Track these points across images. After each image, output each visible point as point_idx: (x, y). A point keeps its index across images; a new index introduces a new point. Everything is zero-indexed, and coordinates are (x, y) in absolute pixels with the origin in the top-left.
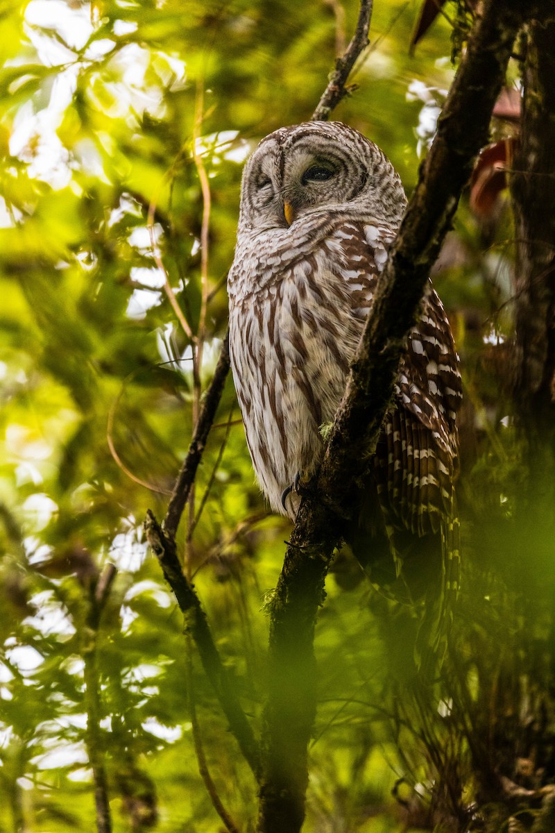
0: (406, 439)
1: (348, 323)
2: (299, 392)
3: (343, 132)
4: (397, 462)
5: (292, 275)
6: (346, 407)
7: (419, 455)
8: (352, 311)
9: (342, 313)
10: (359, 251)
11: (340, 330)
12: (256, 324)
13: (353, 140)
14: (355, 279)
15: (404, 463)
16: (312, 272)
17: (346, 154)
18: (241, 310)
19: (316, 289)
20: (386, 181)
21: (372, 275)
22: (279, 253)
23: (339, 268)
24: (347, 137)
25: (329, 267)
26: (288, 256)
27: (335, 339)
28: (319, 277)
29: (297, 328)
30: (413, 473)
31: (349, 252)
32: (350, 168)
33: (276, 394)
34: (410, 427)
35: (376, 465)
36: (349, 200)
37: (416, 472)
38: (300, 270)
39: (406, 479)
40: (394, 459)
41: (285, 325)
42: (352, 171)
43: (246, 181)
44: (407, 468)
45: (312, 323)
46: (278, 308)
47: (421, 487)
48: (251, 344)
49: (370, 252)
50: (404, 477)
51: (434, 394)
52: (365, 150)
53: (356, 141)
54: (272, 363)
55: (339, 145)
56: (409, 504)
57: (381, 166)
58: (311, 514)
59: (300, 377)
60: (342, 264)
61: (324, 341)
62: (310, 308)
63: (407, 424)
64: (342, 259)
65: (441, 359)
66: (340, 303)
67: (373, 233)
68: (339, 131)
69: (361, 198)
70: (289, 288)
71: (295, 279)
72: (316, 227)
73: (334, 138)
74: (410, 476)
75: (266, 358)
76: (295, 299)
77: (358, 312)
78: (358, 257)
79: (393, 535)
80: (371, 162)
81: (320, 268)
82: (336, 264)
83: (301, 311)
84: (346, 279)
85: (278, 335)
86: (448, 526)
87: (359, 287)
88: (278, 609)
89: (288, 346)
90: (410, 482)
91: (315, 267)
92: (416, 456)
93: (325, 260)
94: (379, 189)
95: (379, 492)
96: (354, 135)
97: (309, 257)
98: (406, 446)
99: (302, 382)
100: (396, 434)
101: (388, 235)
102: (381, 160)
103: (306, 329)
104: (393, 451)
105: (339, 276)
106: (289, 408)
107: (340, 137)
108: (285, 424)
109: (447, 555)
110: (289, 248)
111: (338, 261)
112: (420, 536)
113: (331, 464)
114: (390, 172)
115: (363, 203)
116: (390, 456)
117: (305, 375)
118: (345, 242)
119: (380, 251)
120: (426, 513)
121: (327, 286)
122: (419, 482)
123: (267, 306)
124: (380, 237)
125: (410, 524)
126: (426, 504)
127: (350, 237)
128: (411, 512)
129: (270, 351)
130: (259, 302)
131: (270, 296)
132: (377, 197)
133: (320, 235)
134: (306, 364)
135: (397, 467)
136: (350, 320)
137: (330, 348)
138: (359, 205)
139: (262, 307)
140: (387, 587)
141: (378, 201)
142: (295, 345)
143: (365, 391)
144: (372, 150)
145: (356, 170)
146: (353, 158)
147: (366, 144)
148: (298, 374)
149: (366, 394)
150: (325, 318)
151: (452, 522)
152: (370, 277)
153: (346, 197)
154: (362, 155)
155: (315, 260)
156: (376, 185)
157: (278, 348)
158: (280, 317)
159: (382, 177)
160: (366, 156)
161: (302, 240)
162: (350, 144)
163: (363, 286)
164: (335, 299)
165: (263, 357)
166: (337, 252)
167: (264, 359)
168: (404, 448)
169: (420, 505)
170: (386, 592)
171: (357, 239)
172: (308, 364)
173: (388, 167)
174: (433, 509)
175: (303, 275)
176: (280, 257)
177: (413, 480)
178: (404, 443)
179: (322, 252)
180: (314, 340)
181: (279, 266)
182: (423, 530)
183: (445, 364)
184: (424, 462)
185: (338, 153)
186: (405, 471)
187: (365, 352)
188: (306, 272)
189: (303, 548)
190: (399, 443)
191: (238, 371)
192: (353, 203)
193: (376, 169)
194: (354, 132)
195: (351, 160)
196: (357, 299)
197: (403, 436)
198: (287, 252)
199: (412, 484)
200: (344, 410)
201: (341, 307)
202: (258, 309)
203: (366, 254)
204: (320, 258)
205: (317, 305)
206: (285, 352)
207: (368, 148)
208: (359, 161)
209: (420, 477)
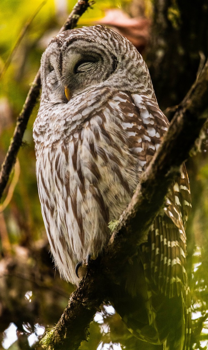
0: (163, 234)
1: (127, 158)
2: (94, 201)
3: (100, 35)
4: (158, 249)
5: (90, 125)
6: (132, 211)
7: (171, 244)
8: (129, 149)
9: (123, 151)
10: (132, 110)
11: (122, 162)
12: (63, 157)
13: (107, 40)
14: (131, 128)
15: (162, 250)
16: (103, 123)
17: (102, 50)
18: (50, 149)
19: (106, 134)
20: (130, 64)
21: (141, 126)
22: (80, 111)
23: (119, 121)
24: (103, 38)
25: (113, 120)
26: (86, 113)
27: (120, 167)
28: (108, 126)
29: (93, 160)
30: (167, 256)
31: (125, 111)
32: (105, 59)
33: (77, 203)
34: (165, 226)
35: (143, 250)
36: (104, 80)
37: (169, 256)
38: (95, 122)
39: (163, 261)
40: (155, 247)
41: (85, 157)
42: (107, 61)
43: (43, 68)
44: (163, 253)
45: (104, 157)
46: (79, 146)
47: (172, 265)
48: (59, 170)
49: (138, 111)
50: (162, 259)
51: (178, 204)
52: (115, 45)
53: (109, 40)
54: (75, 182)
55: (96, 45)
56: (164, 277)
57: (127, 56)
58: (92, 281)
59: (96, 192)
60: (121, 119)
61: (112, 169)
62: (102, 147)
63: (163, 225)
64: (121, 115)
65: (181, 181)
66: (122, 144)
67: (138, 99)
68: (97, 34)
69: (112, 76)
70: (87, 133)
71: (91, 127)
72: (100, 94)
73: (93, 41)
74: (166, 258)
75: (70, 179)
76: (92, 140)
77: (133, 150)
78: (131, 114)
79: (151, 297)
80: (119, 53)
81: (107, 121)
82: (117, 118)
83: (96, 148)
84: (124, 128)
85: (80, 165)
86: (185, 291)
87: (133, 134)
88: (57, 342)
89: (87, 171)
90: (165, 262)
91: (104, 120)
92: (169, 246)
93: (110, 115)
94: (125, 70)
95: (145, 268)
96: (107, 35)
97: (100, 113)
98: (163, 238)
99: (97, 195)
100: (157, 231)
101: (148, 100)
102: (127, 50)
103: (100, 160)
104: (155, 242)
105: (119, 126)
106: (87, 212)
107: (98, 39)
108: (83, 222)
109: (185, 312)
110: (86, 107)
111: (118, 116)
112: (170, 298)
113: (114, 248)
114: (133, 58)
115: (113, 79)
116: (153, 245)
117: (99, 191)
118: (121, 104)
119: (144, 110)
120: (175, 283)
121: (113, 132)
122: (171, 263)
123: (71, 146)
124: (142, 101)
125: (164, 290)
126: (175, 277)
127: (125, 101)
128: (166, 282)
129: (73, 174)
130: (66, 143)
131: (74, 139)
132: (124, 75)
133: (104, 99)
134: (99, 183)
135: (157, 253)
136: (128, 155)
137: (116, 173)
138: (110, 81)
139: (67, 147)
140: (139, 331)
141: (124, 77)
142: (92, 171)
143: (148, 200)
144: (120, 45)
145: (109, 60)
146: (107, 53)
147: (116, 41)
148: (94, 190)
149: (149, 202)
150: (113, 154)
151: (187, 289)
152: (140, 128)
153: (102, 79)
154: (113, 49)
155: (103, 115)
156: (123, 68)
157: (80, 173)
158: (81, 152)
159: (128, 62)
160: (116, 50)
161: (92, 102)
162: (105, 43)
163: (136, 133)
164: (118, 142)
165: (68, 179)
166: (117, 111)
167: (69, 180)
168: (161, 240)
169: (172, 278)
170: (138, 334)
171: (129, 102)
172: (101, 183)
173: (132, 54)
174: (179, 280)
175: (97, 125)
176: (81, 114)
177: (167, 261)
178: (161, 237)
179: (108, 110)
180: (106, 168)
181: (81, 120)
182: (172, 294)
183: (184, 185)
184: (174, 250)
185: (95, 50)
186: (162, 255)
187: (153, 175)
188: (99, 122)
189: (84, 303)
190: (159, 237)
191: (45, 188)
192: (106, 81)
193: (123, 58)
194: (108, 33)
195: (105, 54)
196: (133, 142)
197: (161, 232)
198: (85, 110)
199: (167, 264)
200: (130, 213)
201: (122, 147)
202: (65, 148)
203: (136, 112)
204: (107, 113)
205: (107, 145)
206: (85, 175)
207: (117, 44)
208: (111, 54)
209: (172, 259)
